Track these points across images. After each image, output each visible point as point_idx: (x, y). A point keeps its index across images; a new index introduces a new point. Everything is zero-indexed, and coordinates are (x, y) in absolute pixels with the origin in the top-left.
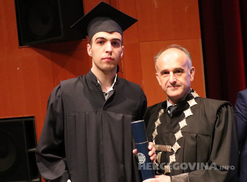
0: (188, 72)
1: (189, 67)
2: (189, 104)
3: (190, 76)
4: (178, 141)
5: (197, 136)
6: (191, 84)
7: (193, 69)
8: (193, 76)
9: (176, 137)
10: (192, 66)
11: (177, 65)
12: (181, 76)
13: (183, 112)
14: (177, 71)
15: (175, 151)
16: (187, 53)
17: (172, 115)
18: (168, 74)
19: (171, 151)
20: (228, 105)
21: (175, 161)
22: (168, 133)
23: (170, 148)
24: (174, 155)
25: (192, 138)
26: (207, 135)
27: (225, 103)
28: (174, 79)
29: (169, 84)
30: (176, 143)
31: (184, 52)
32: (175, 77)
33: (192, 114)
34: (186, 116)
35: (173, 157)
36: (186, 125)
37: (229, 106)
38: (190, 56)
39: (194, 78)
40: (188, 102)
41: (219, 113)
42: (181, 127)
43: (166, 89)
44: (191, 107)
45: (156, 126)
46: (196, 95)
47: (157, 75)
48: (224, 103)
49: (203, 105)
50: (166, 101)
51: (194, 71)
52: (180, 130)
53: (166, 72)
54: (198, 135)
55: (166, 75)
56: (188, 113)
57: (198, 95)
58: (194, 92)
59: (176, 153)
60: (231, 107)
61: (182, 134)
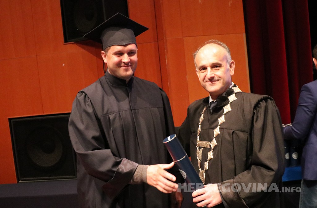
0: (227, 66)
1: (227, 61)
2: (229, 99)
3: (229, 71)
4: (216, 137)
5: (233, 132)
6: (231, 79)
7: (233, 63)
8: (233, 70)
9: (214, 133)
10: (232, 60)
11: (214, 61)
12: (219, 70)
13: (223, 108)
14: (215, 66)
15: (212, 148)
16: (224, 48)
17: (212, 111)
18: (206, 70)
19: (210, 148)
20: (268, 99)
21: (212, 157)
22: (208, 129)
23: (208, 144)
24: (212, 151)
25: (229, 134)
26: (244, 131)
27: (264, 97)
28: (211, 74)
29: (207, 79)
30: (214, 140)
31: (222, 46)
32: (212, 72)
33: (230, 110)
34: (225, 112)
35: (210, 153)
36: (224, 121)
37: (269, 101)
38: (228, 50)
39: (234, 72)
40: (228, 97)
41: (257, 108)
42: (220, 124)
43: (204, 84)
44: (231, 103)
45: (200, 122)
46: (238, 90)
47: (197, 71)
48: (262, 98)
49: (243, 100)
50: (209, 97)
51: (234, 65)
52: (219, 126)
53: (204, 68)
54: (235, 131)
55: (204, 70)
56: (227, 109)
57: (240, 90)
58: (236, 87)
59: (214, 149)
60: (272, 101)
61: (220, 131)
